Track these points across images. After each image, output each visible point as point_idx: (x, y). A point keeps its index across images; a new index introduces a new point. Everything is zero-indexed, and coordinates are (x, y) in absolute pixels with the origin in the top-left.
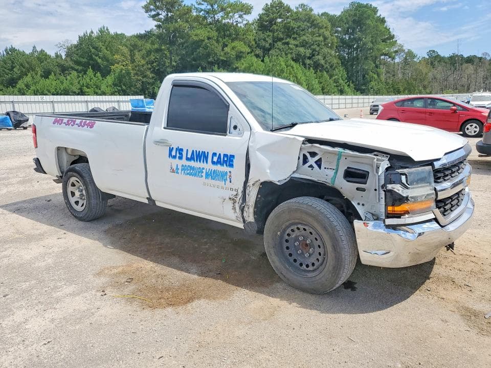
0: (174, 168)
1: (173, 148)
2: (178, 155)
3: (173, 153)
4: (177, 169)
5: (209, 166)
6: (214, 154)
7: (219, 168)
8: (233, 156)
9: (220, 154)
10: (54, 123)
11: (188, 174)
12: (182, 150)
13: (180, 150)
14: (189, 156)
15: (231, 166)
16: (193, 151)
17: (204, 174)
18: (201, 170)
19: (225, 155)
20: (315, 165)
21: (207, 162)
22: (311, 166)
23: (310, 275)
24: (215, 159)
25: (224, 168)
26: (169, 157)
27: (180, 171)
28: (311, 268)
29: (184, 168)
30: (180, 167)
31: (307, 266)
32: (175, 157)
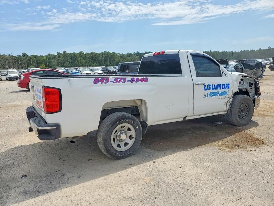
0: (206, 95)
1: (206, 85)
2: (208, 88)
3: (206, 88)
4: (208, 95)
5: (221, 90)
6: (223, 85)
7: (225, 90)
8: (229, 84)
9: (225, 84)
10: (95, 82)
11: (212, 96)
12: (210, 85)
13: (209, 86)
14: (213, 88)
15: (229, 88)
16: (215, 85)
17: (219, 94)
18: (218, 93)
19: (227, 84)
20: (243, 84)
21: (220, 89)
22: (242, 84)
23: (246, 119)
24: (223, 86)
25: (227, 90)
26: (204, 90)
27: (208, 96)
28: (245, 117)
29: (211, 93)
30: (209, 94)
31: (244, 117)
32: (207, 89)
